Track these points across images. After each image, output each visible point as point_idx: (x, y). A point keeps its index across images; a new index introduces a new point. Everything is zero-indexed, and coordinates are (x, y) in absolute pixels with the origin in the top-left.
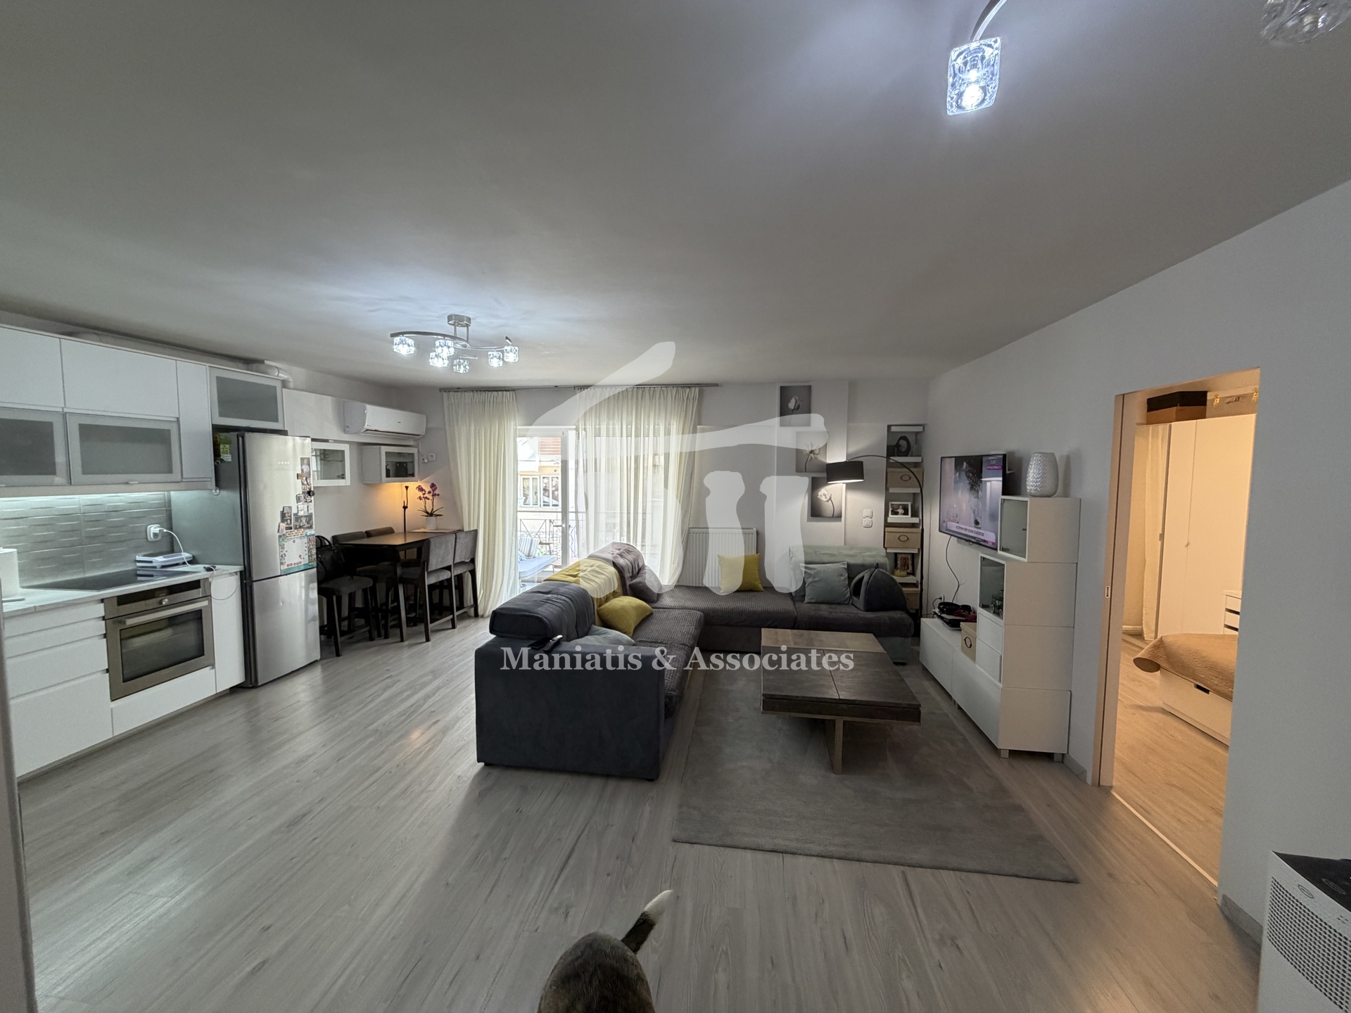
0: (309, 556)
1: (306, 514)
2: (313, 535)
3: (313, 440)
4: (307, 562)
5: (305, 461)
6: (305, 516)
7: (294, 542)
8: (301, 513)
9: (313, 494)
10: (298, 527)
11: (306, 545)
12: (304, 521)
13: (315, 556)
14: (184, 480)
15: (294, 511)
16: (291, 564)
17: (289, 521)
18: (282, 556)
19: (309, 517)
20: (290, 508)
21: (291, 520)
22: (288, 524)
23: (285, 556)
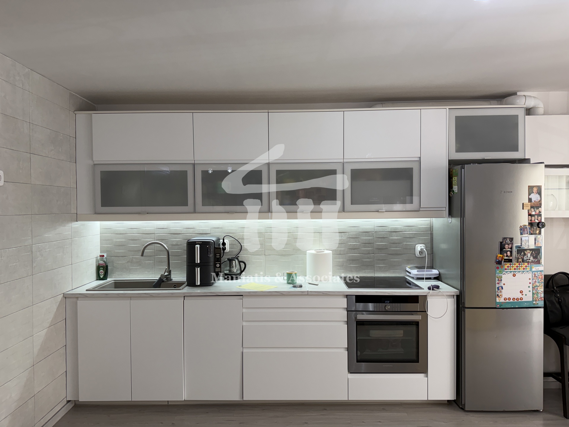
0: (533, 293)
1: (532, 247)
2: (541, 271)
3: (547, 166)
4: (531, 300)
5: (535, 190)
6: (530, 250)
7: (514, 275)
8: (525, 247)
9: (543, 226)
10: (520, 260)
11: (531, 281)
12: (529, 255)
13: (542, 295)
14: (421, 209)
15: (517, 243)
16: (509, 299)
17: (509, 253)
18: (498, 288)
19: (537, 252)
20: (511, 239)
21: (511, 252)
22: (507, 256)
23: (502, 289)
